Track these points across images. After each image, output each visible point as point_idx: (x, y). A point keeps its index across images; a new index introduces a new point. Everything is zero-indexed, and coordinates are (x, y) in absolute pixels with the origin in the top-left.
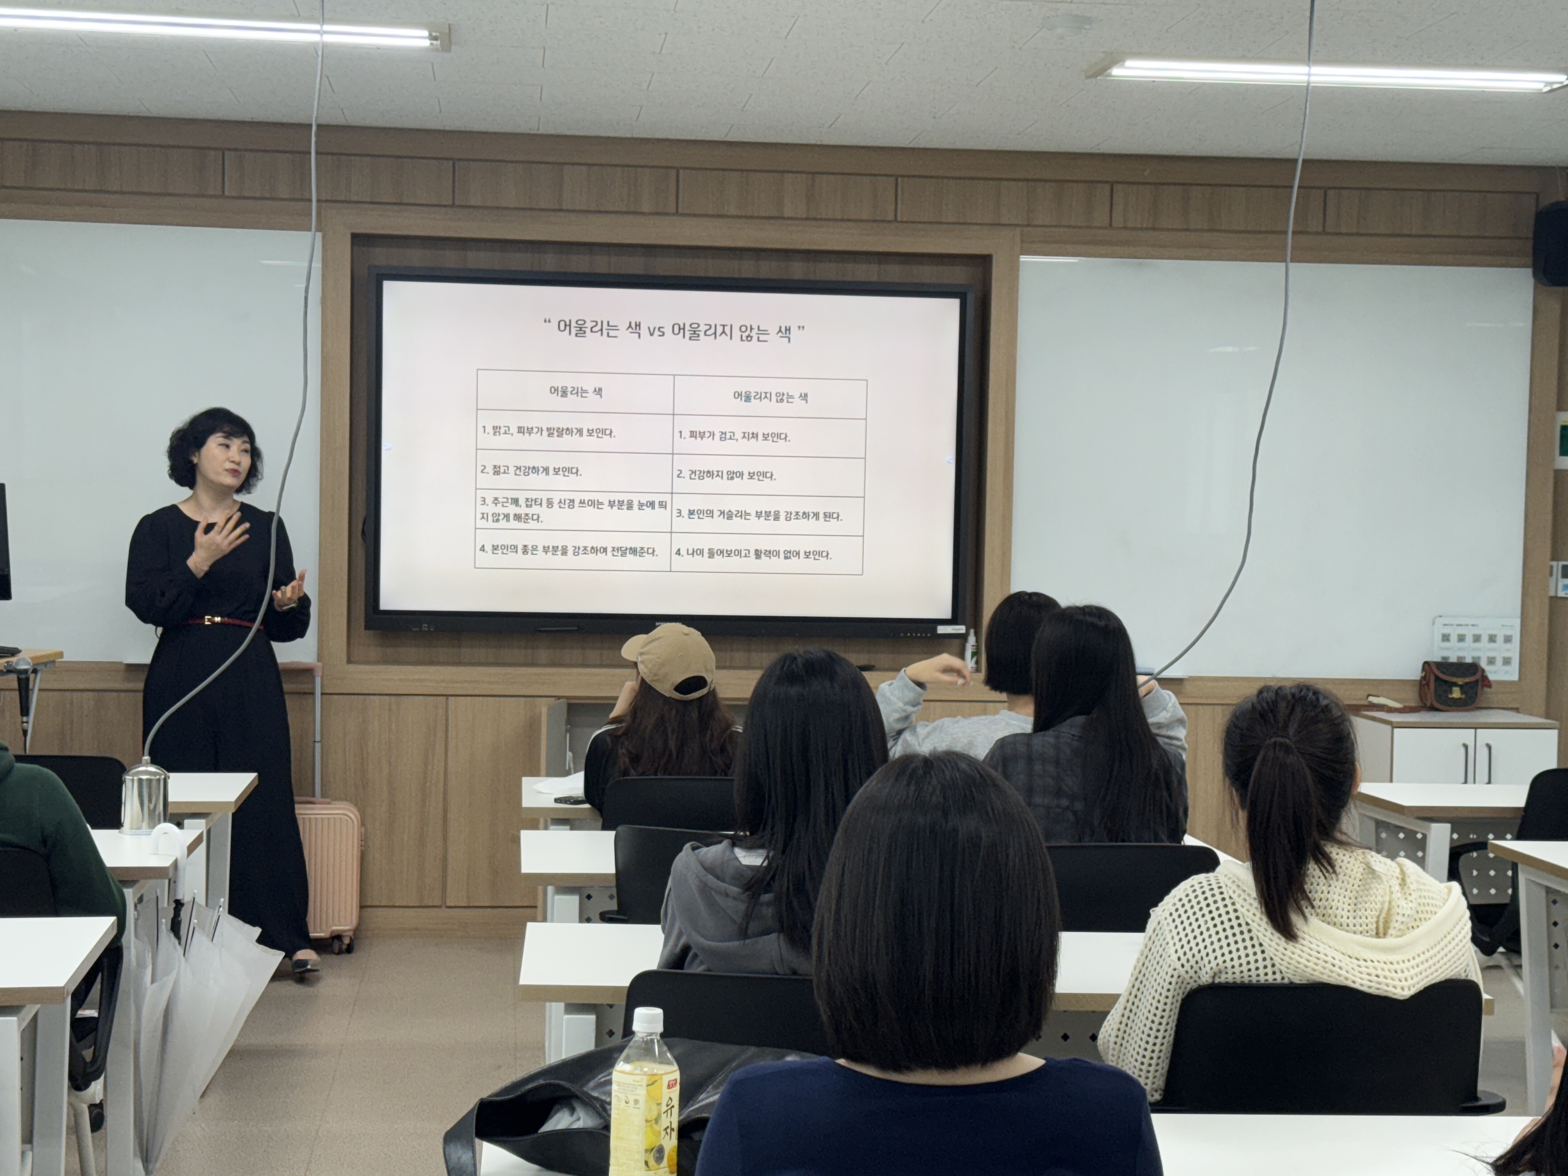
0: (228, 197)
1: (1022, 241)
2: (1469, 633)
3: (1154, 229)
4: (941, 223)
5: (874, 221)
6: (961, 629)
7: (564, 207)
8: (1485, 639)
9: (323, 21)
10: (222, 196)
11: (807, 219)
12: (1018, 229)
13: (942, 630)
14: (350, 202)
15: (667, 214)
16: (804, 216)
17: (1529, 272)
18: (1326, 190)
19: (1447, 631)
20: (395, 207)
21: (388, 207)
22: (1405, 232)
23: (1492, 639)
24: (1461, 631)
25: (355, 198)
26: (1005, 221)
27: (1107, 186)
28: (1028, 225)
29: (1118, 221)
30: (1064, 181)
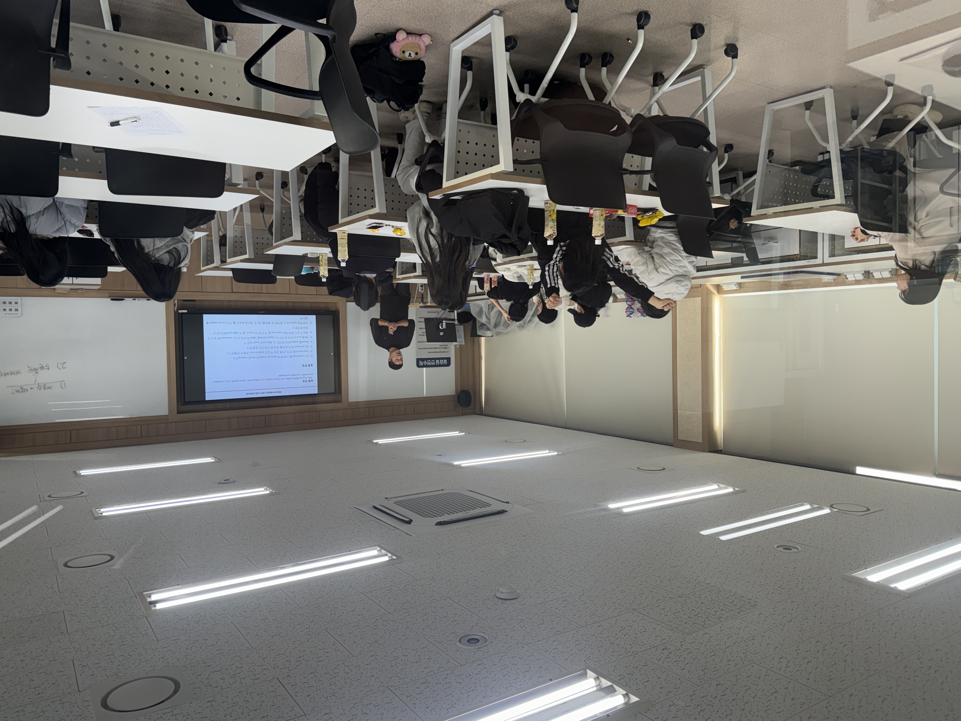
0: (368, 407)
1: (168, 418)
3: (127, 426)
4: (192, 421)
5: (211, 420)
6: (180, 311)
11: (230, 418)
12: (170, 421)
13: (186, 311)
14: (343, 409)
15: (267, 415)
19: (16, 312)
20: (334, 409)
22: (42, 433)
24: (11, 312)
26: (174, 423)
27: (143, 436)
28: (167, 423)
29: (139, 427)
30: (156, 436)
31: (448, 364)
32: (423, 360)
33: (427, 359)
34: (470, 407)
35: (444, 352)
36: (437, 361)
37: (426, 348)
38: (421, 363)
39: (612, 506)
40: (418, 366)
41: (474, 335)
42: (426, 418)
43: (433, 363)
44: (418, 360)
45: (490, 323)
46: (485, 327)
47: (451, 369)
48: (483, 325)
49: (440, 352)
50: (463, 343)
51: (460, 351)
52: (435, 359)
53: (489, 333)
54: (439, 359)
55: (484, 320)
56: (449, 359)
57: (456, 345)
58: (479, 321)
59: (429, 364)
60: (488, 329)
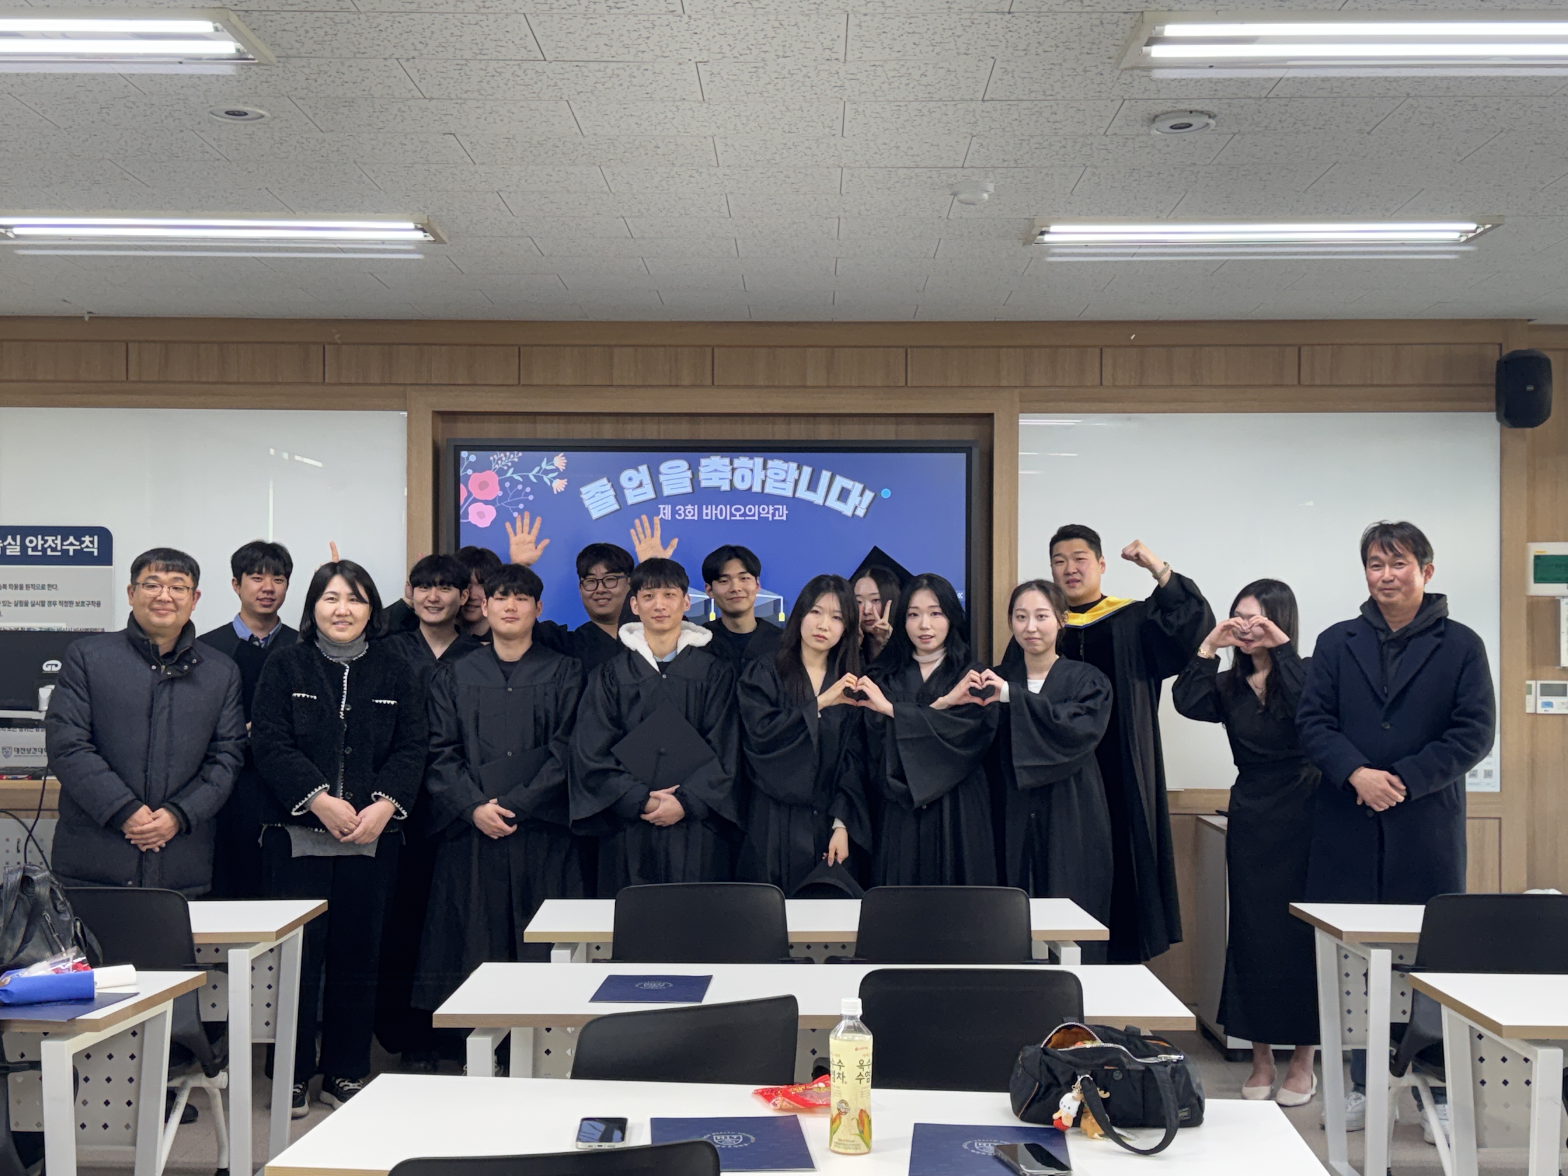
0: (330, 384)
1: (1021, 401)
3: (1141, 386)
4: (947, 387)
5: (888, 387)
7: (615, 383)
10: (323, 383)
11: (828, 387)
12: (1017, 391)
14: (431, 384)
15: (703, 386)
16: (824, 384)
17: (1493, 415)
18: (1300, 347)
20: (469, 388)
21: (464, 388)
25: (435, 381)
26: (1004, 383)
27: (1098, 351)
28: (1026, 386)
30: (1057, 347)
32: (82, 558)
33: (64, 559)
36: (14, 550)
38: (91, 544)
43: (32, 541)
44: (105, 557)
52: (23, 559)
59: (52, 541)
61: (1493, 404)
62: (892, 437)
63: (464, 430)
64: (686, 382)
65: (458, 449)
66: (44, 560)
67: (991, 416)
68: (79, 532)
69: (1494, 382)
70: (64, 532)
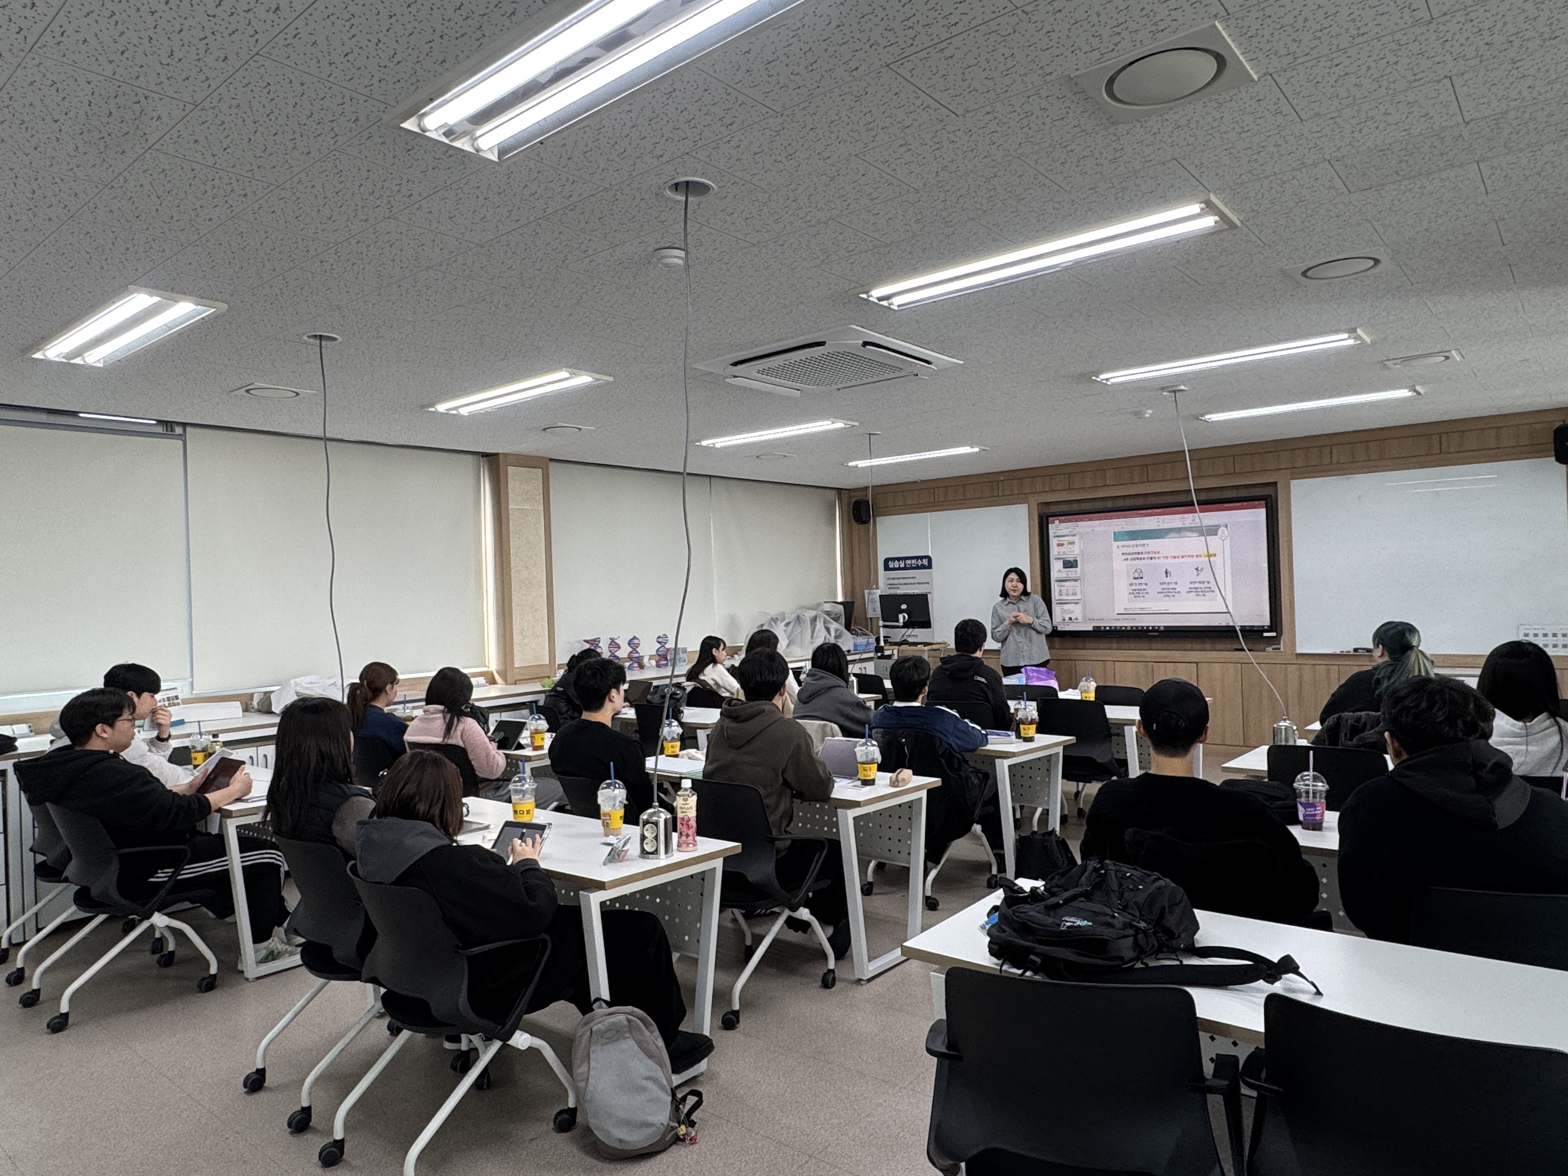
0: (1000, 496)
1: (1290, 475)
2: (1541, 633)
3: (1353, 462)
4: (1255, 471)
5: (1226, 474)
6: (1274, 634)
7: (1108, 485)
8: (1550, 635)
9: (871, 459)
10: (998, 496)
12: (1288, 471)
13: (1265, 634)
14: (1035, 493)
15: (1144, 482)
17: (1554, 458)
18: (1440, 435)
19: (1526, 632)
20: (1049, 493)
23: (1555, 635)
24: (1535, 632)
25: (1039, 491)
26: (1281, 467)
27: (1330, 447)
28: (1293, 468)
29: (1335, 460)
30: (1308, 448)
31: (887, 561)
32: (923, 567)
33: (918, 567)
34: (854, 500)
35: (894, 579)
36: (902, 565)
37: (919, 583)
38: (925, 562)
39: (584, 379)
40: (929, 559)
41: (848, 606)
42: (916, 482)
43: (908, 562)
44: (930, 566)
45: (825, 622)
46: (833, 616)
47: (883, 554)
48: (836, 619)
49: (898, 579)
50: (866, 591)
51: (871, 583)
52: (905, 568)
53: (827, 607)
54: (899, 569)
55: (834, 626)
56: (887, 568)
57: (877, 588)
58: (841, 624)
59: (914, 561)
60: (828, 613)
61: (1553, 453)
62: (1234, 496)
63: (1053, 509)
64: (1136, 481)
65: (1048, 517)
66: (912, 568)
67: (1276, 483)
68: (921, 558)
69: (1552, 441)
70: (917, 558)
